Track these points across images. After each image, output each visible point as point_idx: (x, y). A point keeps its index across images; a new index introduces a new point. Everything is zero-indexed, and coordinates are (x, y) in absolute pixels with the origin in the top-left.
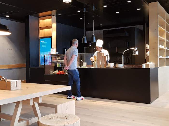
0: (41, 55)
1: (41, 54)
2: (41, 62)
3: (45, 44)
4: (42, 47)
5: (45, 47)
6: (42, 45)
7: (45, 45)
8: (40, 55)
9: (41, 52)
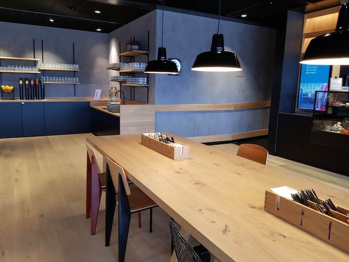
0: (302, 90)
1: (301, 87)
2: (301, 104)
3: (314, 67)
4: (307, 73)
5: (313, 73)
6: (307, 70)
7: (314, 69)
8: (300, 90)
9: (301, 84)
